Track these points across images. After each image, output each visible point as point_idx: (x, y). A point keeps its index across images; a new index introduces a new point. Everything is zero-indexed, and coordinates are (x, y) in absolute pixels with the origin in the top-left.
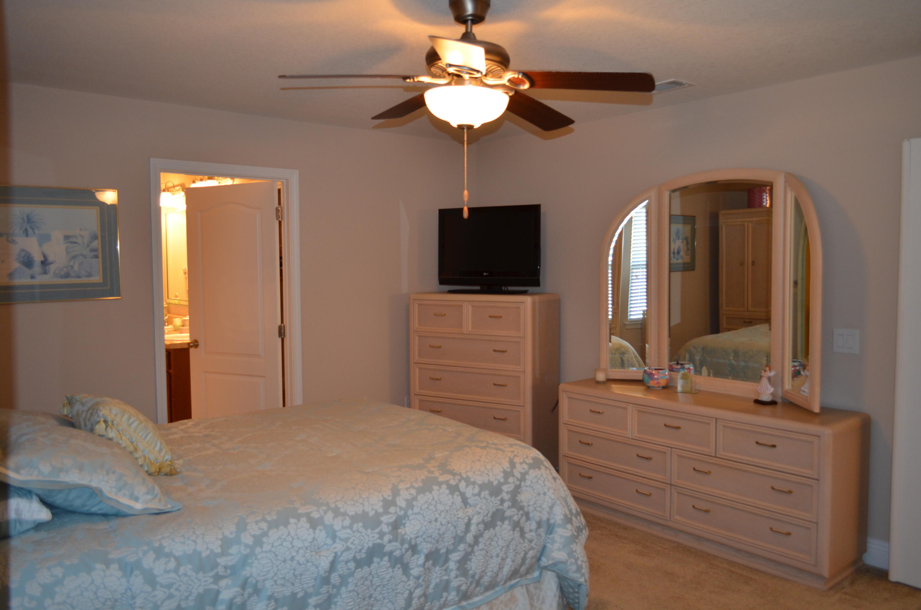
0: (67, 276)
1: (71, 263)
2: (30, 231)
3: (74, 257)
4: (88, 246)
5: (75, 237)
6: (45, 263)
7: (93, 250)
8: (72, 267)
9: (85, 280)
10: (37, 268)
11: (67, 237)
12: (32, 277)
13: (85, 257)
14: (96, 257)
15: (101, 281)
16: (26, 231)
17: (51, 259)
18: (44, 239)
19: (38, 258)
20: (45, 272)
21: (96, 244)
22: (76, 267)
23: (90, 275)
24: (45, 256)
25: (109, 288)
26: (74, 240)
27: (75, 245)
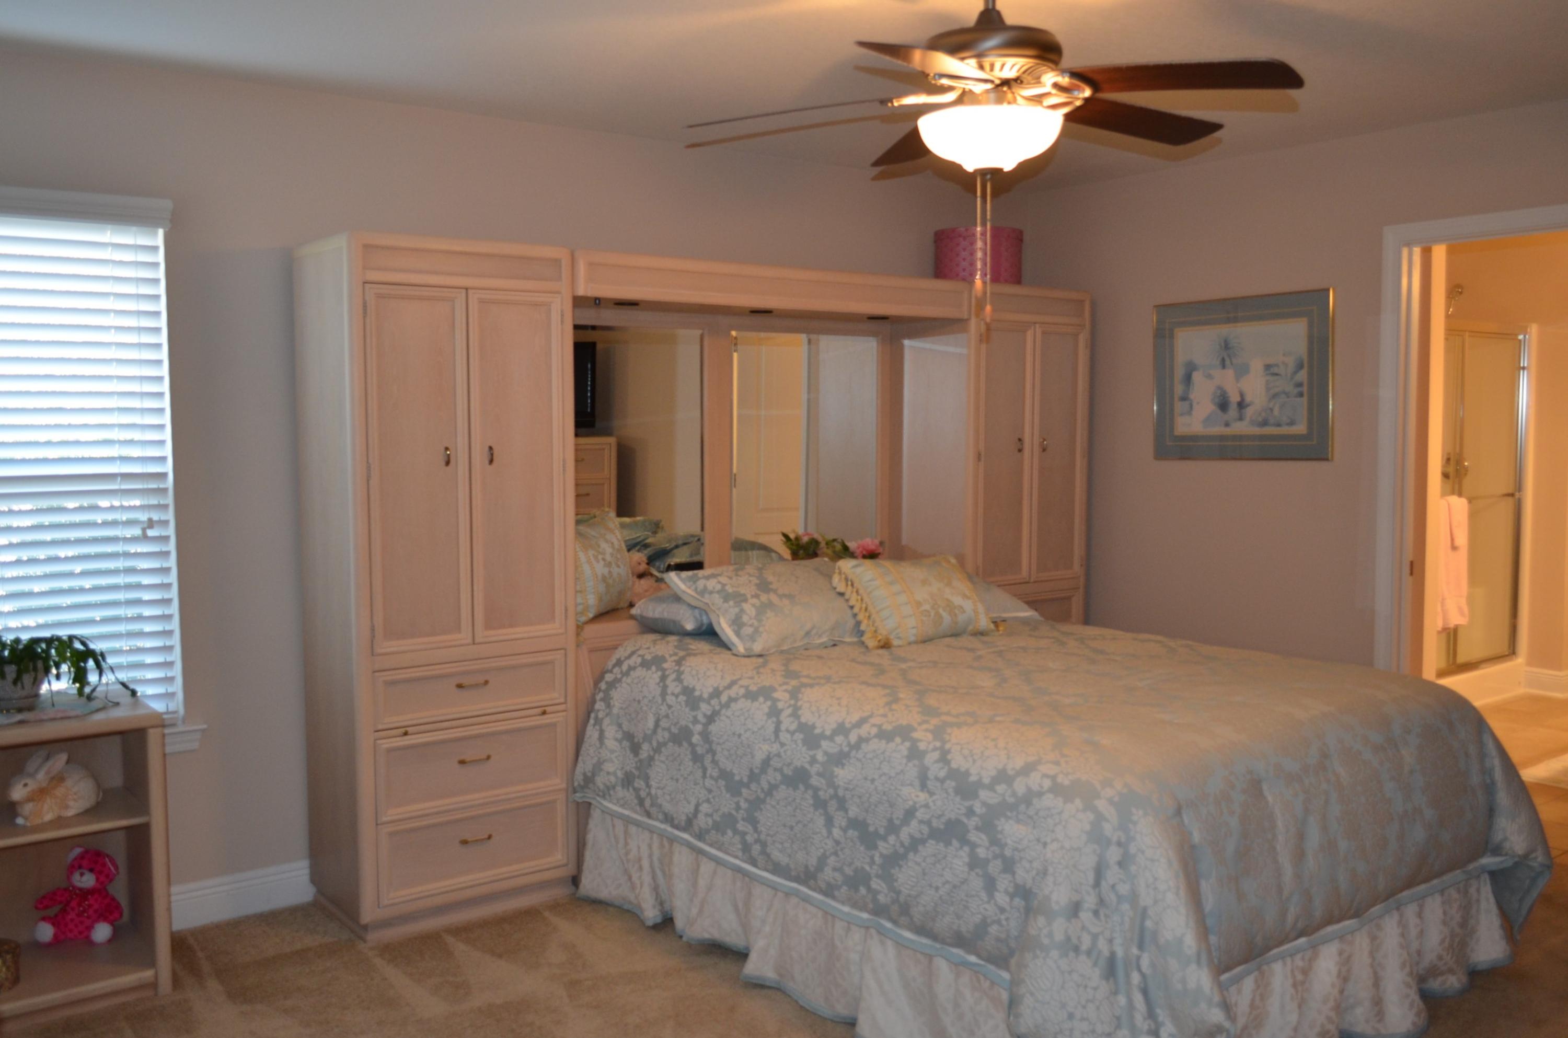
0: (1265, 423)
1: (1271, 405)
2: (1228, 362)
3: (1275, 396)
4: (1292, 378)
5: (1277, 365)
6: (1241, 405)
7: (1300, 385)
8: (1271, 410)
9: (1285, 430)
10: (1233, 412)
11: (1268, 367)
12: (1227, 425)
13: (1287, 394)
14: (1301, 395)
15: (1305, 432)
16: (1223, 360)
17: (1248, 399)
18: (1242, 371)
19: (1234, 398)
20: (1241, 418)
21: (1303, 375)
22: (1276, 412)
23: (1292, 423)
24: (1242, 395)
25: (1315, 442)
26: (1275, 370)
27: (1276, 378)
